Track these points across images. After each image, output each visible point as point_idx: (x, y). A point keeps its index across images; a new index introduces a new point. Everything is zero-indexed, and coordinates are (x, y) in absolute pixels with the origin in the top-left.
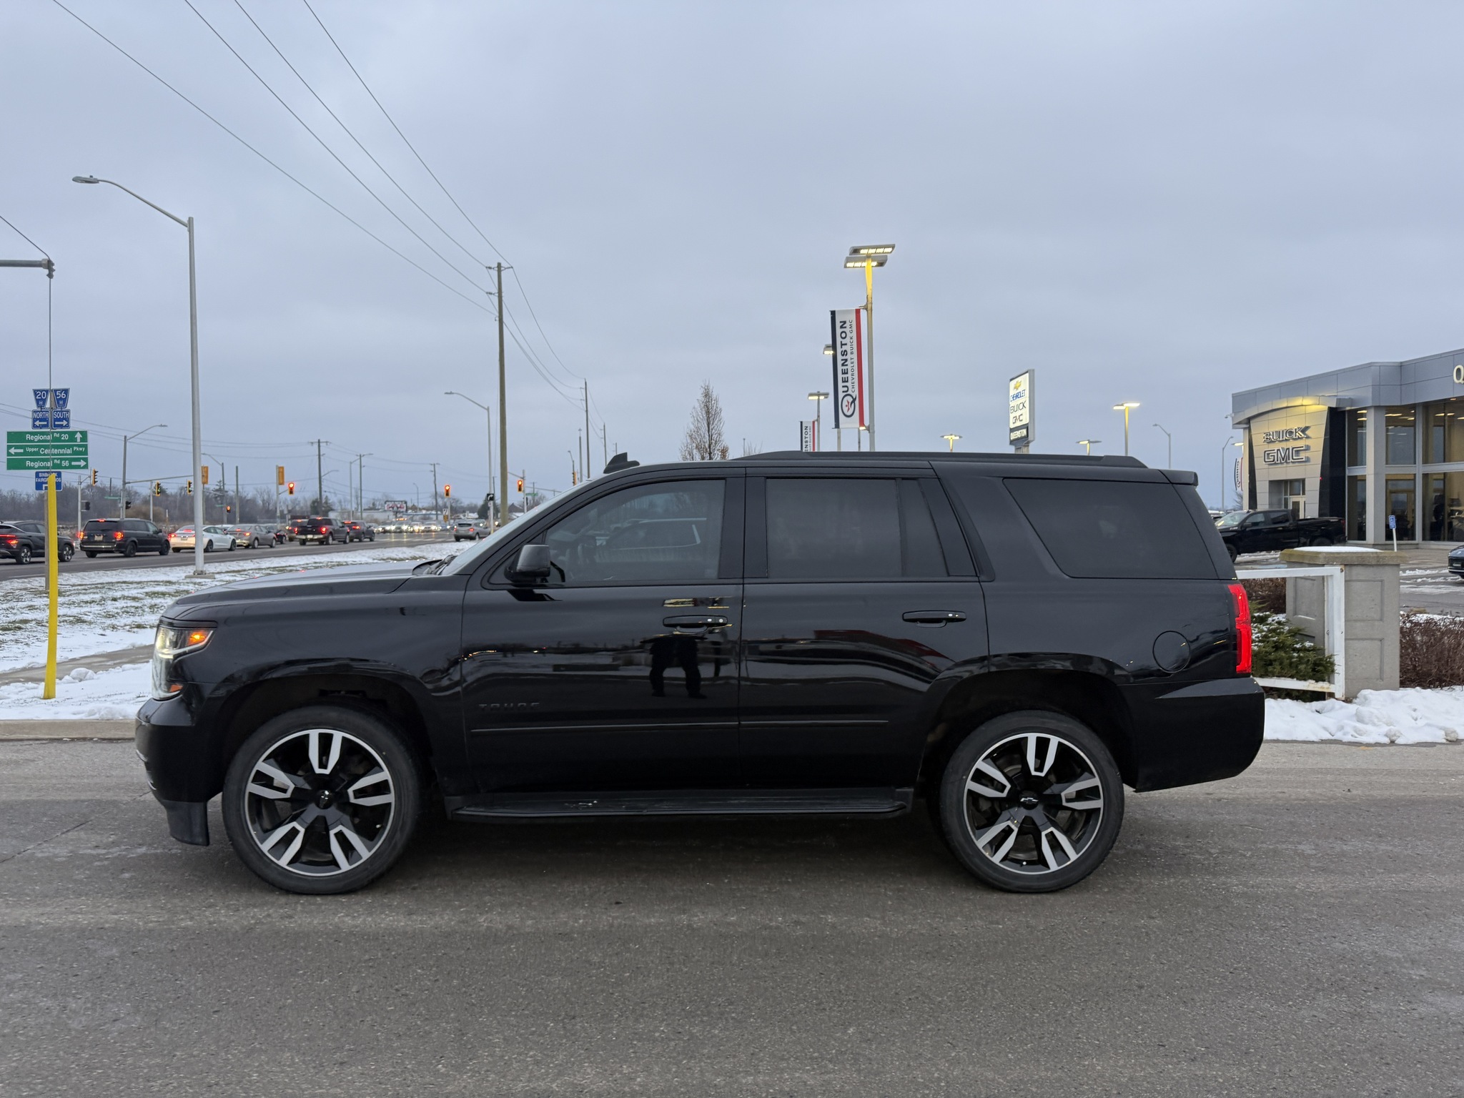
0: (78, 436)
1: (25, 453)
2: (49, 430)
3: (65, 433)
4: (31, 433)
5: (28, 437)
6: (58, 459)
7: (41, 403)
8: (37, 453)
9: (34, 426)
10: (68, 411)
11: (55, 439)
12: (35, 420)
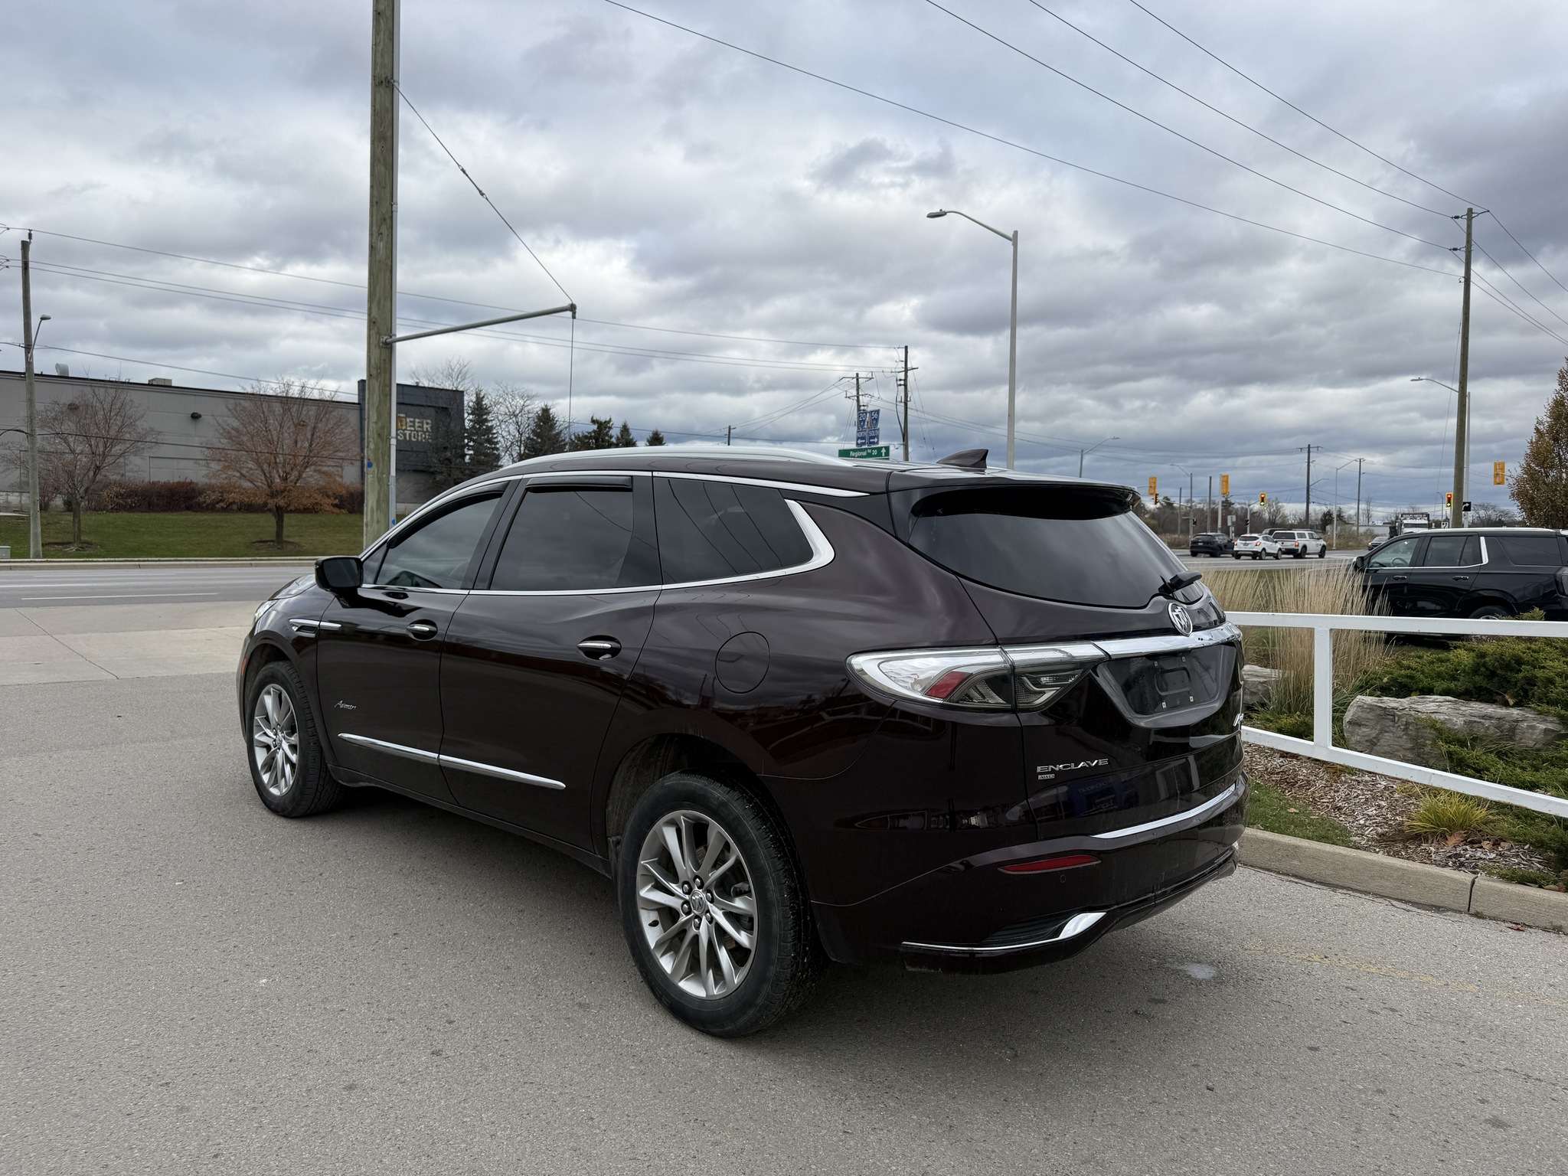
0: (883, 451)
2: (866, 447)
3: (875, 449)
4: (854, 450)
5: (852, 453)
9: (857, 444)
10: (878, 430)
11: (869, 455)
12: (858, 439)
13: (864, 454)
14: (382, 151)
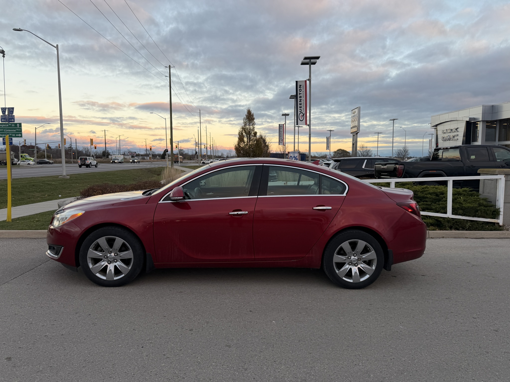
0: (18, 125)
2: (7, 123)
3: (13, 124)
7: (4, 113)
8: (3, 131)
9: (2, 121)
10: (14, 116)
11: (9, 126)
13: (7, 126)
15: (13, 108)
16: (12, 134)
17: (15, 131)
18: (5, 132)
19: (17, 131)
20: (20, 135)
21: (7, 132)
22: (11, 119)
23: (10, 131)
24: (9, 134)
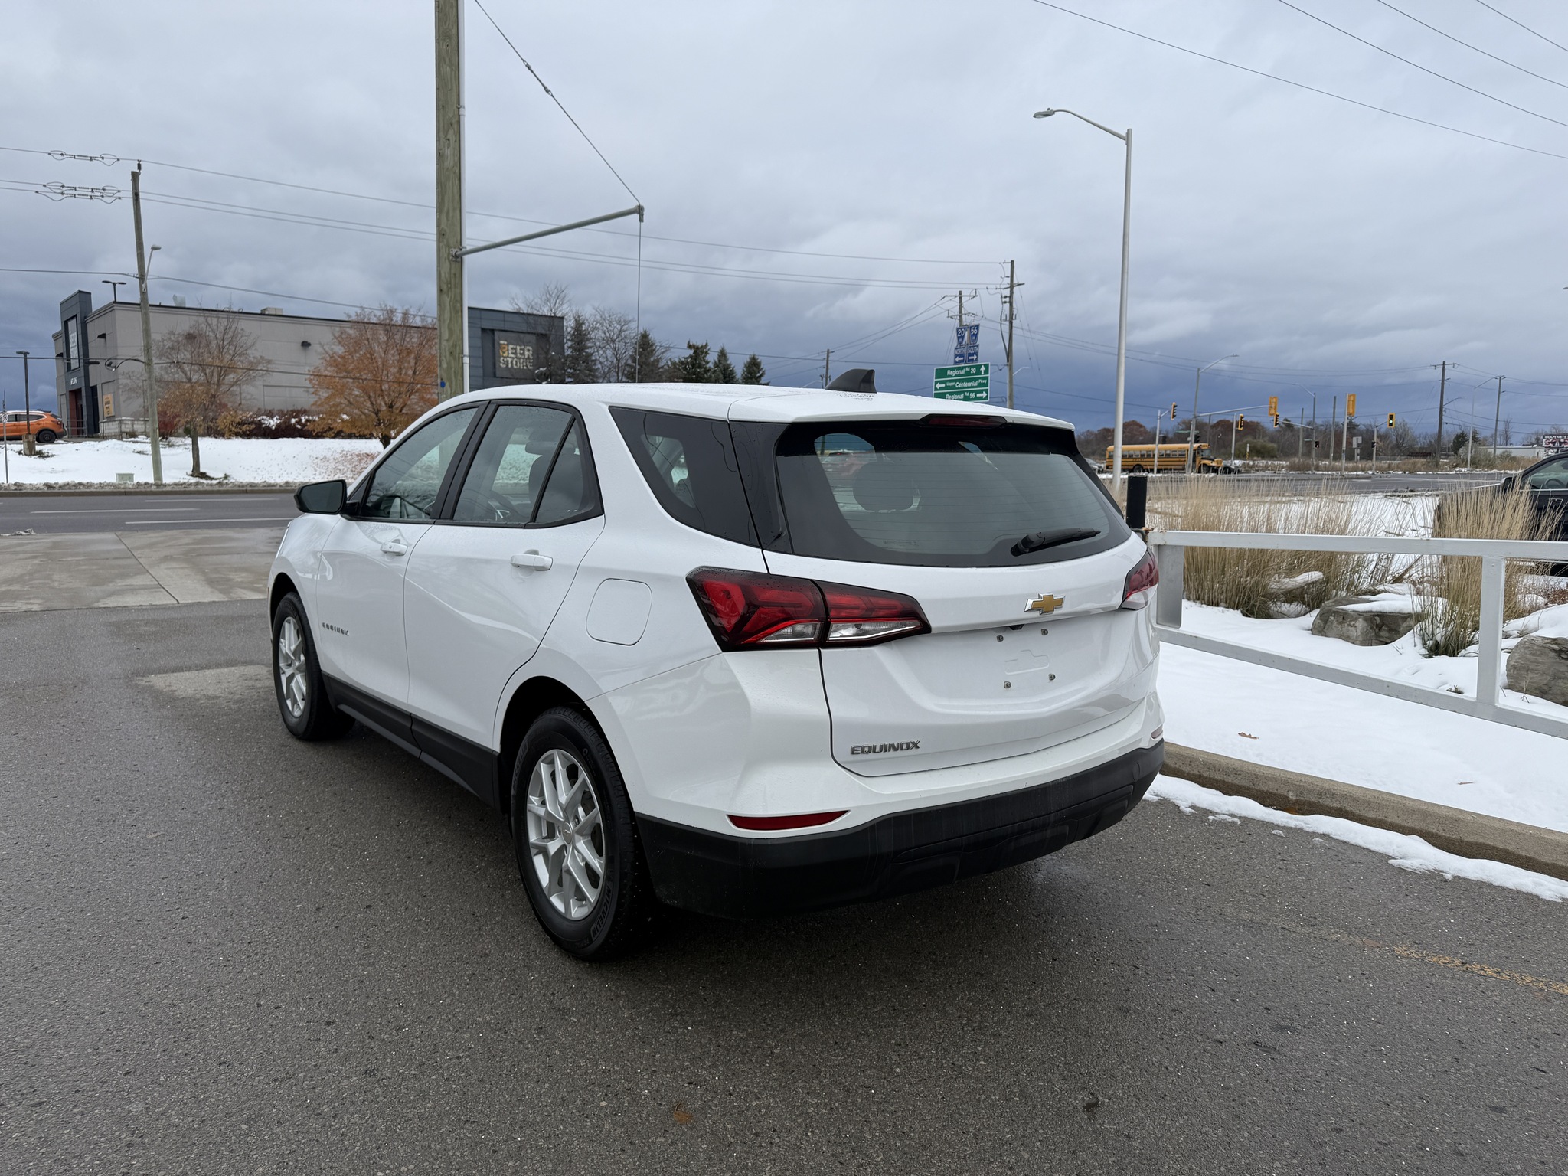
0: (983, 369)
1: (946, 388)
2: (964, 364)
3: (973, 367)
4: (952, 369)
5: (949, 372)
6: (967, 391)
7: (960, 340)
8: (953, 387)
9: (955, 362)
10: (977, 346)
11: (968, 373)
12: (956, 356)
13: (963, 372)
14: (447, 51)
15: (977, 327)
16: (970, 392)
17: (976, 384)
18: (959, 388)
19: (980, 385)
20: (984, 395)
21: (961, 388)
22: (972, 355)
23: (966, 384)
24: (964, 392)
